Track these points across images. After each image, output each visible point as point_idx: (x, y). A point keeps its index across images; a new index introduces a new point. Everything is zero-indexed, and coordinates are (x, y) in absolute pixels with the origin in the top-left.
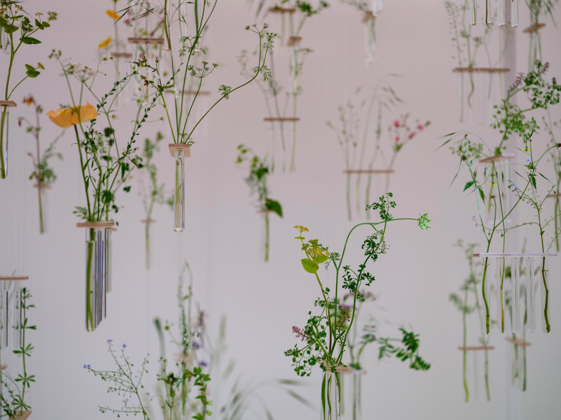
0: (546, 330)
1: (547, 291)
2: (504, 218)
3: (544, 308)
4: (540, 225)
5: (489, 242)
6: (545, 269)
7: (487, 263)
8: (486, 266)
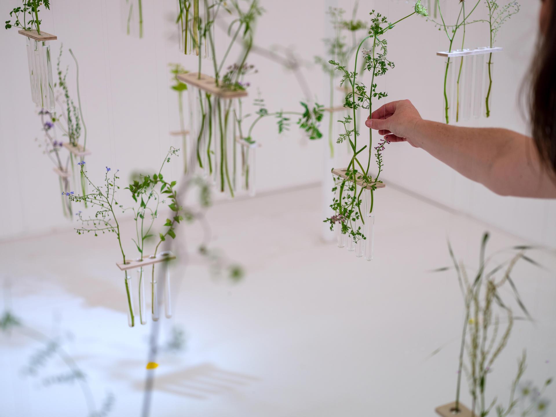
0: (486, 115)
1: (491, 82)
2: (465, 18)
3: (486, 96)
4: (490, 23)
5: (451, 41)
6: (491, 62)
7: (450, 62)
8: (448, 64)
